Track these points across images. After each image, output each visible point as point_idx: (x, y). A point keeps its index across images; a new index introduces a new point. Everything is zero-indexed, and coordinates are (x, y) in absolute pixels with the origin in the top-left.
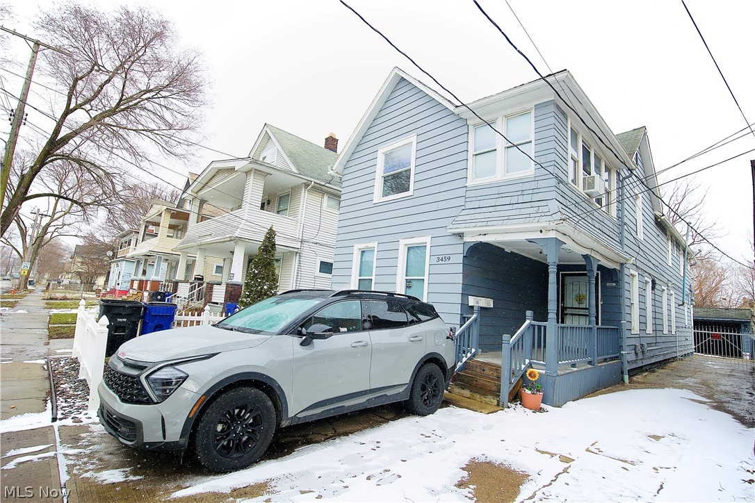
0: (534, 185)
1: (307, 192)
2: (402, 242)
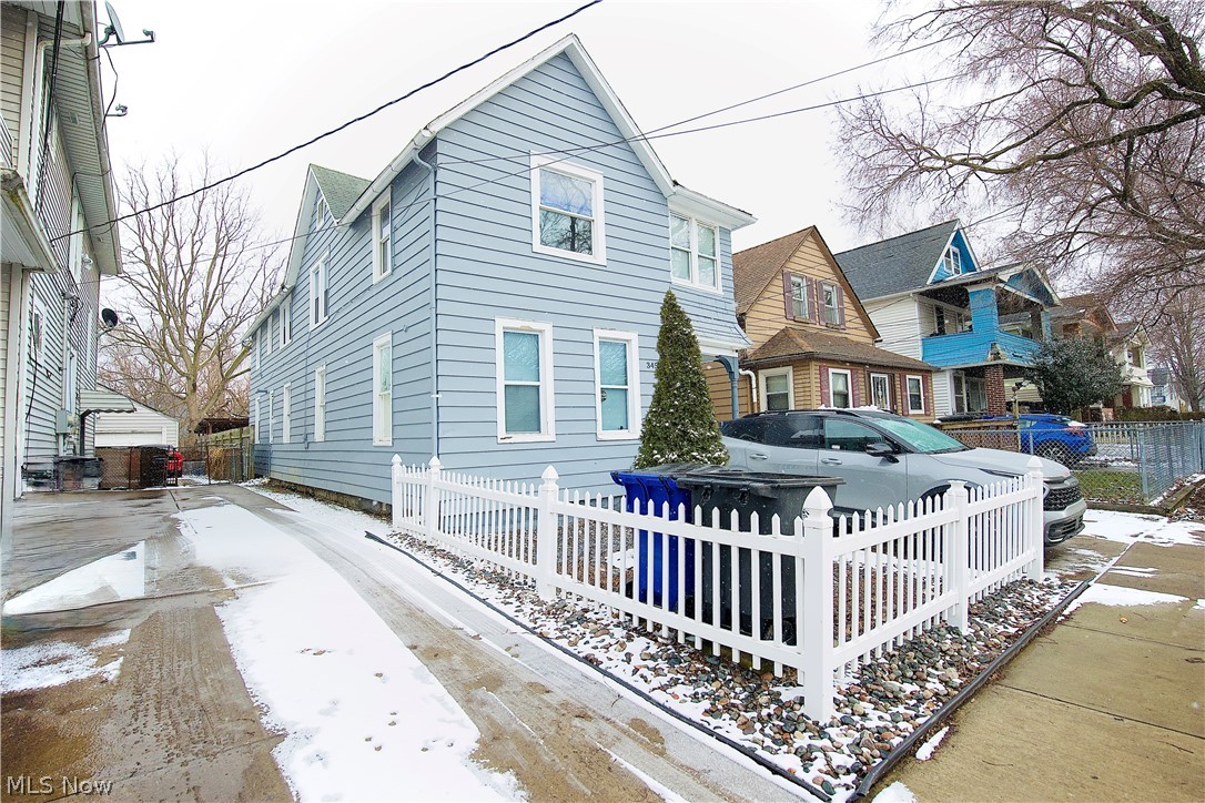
0: (723, 305)
2: (598, 333)
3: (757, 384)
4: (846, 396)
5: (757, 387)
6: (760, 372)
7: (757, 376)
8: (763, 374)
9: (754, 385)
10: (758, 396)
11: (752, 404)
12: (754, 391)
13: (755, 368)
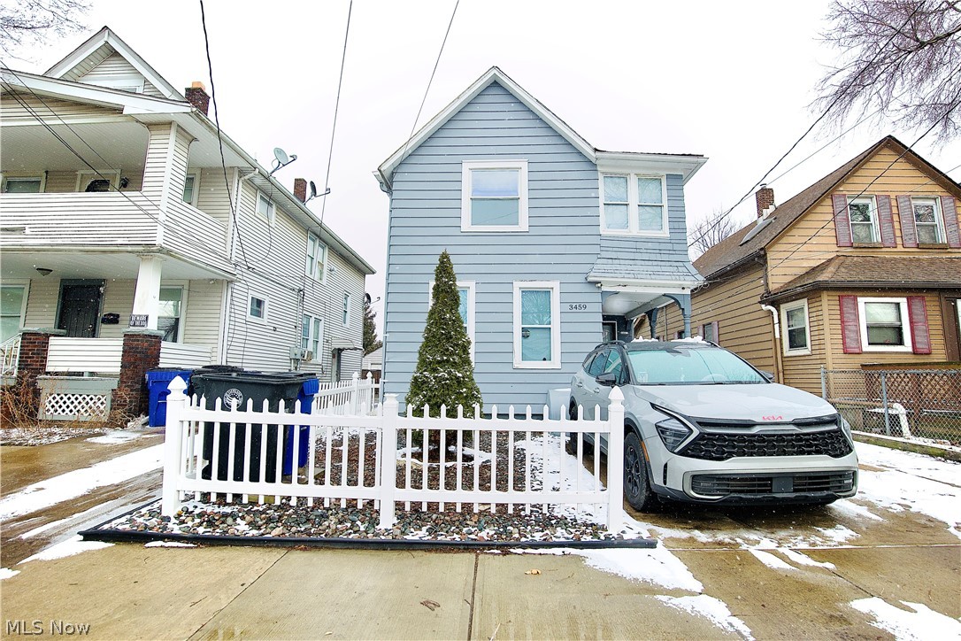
0: (669, 246)
1: (241, 184)
2: (518, 285)
3: (779, 319)
4: (899, 330)
5: (779, 322)
6: (782, 306)
7: (778, 311)
8: (784, 308)
9: (776, 321)
10: (780, 332)
11: (775, 339)
12: (777, 326)
13: (776, 303)
